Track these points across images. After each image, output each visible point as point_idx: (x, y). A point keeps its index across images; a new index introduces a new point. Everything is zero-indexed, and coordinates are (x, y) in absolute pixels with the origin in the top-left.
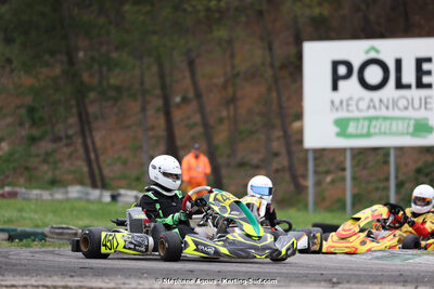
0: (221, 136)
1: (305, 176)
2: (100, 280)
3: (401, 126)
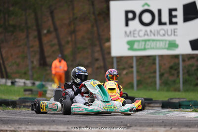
0: (68, 51)
2: (6, 126)
3: (162, 44)
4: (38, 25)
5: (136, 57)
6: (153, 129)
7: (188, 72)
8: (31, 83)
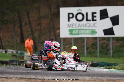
2: (2, 75)
3: (88, 32)
4: (20, 20)
5: (74, 38)
6: (83, 78)
7: (102, 47)
8: (16, 52)
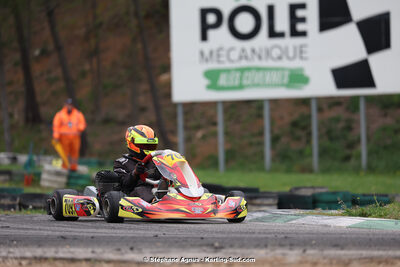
0: (84, 91)
1: (174, 132)
3: (275, 77)
5: (224, 103)
7: (328, 134)
8: (9, 158)
